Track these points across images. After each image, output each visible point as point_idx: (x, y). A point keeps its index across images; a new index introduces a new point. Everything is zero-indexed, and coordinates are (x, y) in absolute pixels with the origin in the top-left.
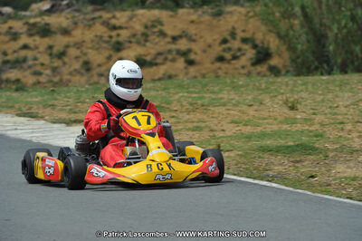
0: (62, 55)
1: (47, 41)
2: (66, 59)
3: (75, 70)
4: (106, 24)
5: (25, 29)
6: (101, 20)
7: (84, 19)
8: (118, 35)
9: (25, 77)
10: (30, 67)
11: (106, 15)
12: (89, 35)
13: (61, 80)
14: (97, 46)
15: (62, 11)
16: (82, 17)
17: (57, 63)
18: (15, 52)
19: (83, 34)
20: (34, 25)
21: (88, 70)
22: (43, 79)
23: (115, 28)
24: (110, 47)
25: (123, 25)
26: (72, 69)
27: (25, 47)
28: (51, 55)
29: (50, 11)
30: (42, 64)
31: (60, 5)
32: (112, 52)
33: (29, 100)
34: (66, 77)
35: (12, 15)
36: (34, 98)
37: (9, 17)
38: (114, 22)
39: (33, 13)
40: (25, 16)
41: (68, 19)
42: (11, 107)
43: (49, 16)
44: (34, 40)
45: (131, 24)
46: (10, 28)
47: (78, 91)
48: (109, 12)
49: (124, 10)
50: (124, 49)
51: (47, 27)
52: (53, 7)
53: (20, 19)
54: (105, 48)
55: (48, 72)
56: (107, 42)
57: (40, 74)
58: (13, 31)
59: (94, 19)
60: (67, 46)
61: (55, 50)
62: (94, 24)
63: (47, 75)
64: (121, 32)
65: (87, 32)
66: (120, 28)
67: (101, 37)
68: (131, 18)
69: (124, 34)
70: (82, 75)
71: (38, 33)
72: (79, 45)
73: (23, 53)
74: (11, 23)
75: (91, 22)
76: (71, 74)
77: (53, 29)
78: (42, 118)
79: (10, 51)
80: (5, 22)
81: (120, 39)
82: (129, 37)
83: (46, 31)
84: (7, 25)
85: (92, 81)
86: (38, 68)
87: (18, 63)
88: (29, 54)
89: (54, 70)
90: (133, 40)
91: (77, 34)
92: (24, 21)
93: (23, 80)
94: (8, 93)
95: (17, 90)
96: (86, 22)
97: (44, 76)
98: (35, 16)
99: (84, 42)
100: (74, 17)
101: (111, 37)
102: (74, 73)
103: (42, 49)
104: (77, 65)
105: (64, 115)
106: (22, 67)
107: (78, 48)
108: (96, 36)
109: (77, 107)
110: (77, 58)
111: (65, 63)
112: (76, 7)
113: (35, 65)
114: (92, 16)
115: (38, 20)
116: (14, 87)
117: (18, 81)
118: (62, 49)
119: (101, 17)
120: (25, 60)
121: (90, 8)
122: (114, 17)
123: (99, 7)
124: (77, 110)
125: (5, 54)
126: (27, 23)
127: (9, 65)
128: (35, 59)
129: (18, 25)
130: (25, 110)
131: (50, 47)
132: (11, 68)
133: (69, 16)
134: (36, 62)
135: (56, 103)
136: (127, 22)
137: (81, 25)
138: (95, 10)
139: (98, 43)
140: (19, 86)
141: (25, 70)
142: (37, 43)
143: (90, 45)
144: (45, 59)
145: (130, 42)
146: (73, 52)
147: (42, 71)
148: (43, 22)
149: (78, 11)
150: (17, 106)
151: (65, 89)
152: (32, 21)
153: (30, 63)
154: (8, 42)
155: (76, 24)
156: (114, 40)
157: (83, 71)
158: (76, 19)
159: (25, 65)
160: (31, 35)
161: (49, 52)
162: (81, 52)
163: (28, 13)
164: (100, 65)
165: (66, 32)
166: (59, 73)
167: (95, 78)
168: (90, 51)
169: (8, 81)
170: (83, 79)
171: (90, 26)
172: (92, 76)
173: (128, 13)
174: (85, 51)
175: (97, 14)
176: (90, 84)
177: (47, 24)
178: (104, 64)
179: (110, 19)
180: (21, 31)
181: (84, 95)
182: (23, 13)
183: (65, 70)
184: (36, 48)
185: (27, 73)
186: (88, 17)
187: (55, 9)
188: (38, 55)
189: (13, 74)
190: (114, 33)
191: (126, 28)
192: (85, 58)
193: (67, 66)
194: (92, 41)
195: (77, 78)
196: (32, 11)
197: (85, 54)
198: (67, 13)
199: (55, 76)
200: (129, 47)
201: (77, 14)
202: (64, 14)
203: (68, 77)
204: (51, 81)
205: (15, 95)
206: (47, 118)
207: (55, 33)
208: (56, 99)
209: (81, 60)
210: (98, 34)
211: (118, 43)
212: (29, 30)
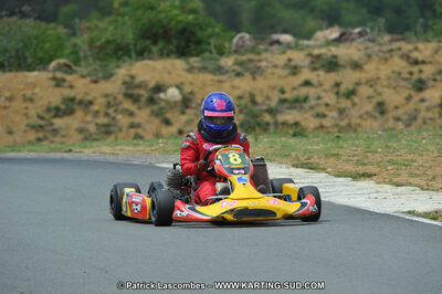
0: (351, 94)
1: (333, 77)
2: (356, 99)
3: (367, 113)
4: (406, 57)
5: (307, 61)
6: (400, 53)
7: (380, 51)
8: (421, 71)
9: (306, 119)
10: (312, 108)
11: (406, 47)
12: (385, 71)
13: (349, 125)
14: (394, 84)
15: (353, 40)
16: (376, 48)
17: (345, 103)
18: (294, 89)
19: (377, 69)
20: (318, 57)
21: (383, 113)
22: (327, 122)
23: (416, 62)
24: (410, 86)
25: (427, 60)
26: (362, 111)
27: (307, 83)
28: (337, 93)
29: (339, 40)
30: (327, 105)
31: (351, 34)
32: (412, 93)
33: (309, 147)
34: (355, 121)
35: (293, 45)
36: (315, 145)
37: (289, 46)
38: (415, 55)
39: (318, 43)
40: (308, 46)
41: (359, 50)
42: (287, 156)
43: (337, 46)
44: (318, 76)
45: (437, 57)
46: (290, 60)
47: (368, 138)
48: (409, 42)
49: (429, 41)
50: (427, 88)
51: (334, 60)
52: (342, 35)
53: (302, 49)
54: (404, 87)
55: (335, 114)
56: (406, 80)
57: (324, 116)
58: (293, 63)
59: (391, 51)
60: (358, 84)
61: (343, 88)
62: (392, 56)
63: (333, 118)
64: (423, 67)
65: (382, 67)
66: (424, 62)
67: (400, 73)
68: (436, 52)
69: (428, 70)
70: (375, 118)
71: (323, 66)
72: (371, 83)
73: (304, 91)
74: (290, 54)
75: (388, 56)
76: (361, 117)
77: (341, 63)
78: (324, 170)
79: (288, 89)
80: (284, 53)
81: (423, 76)
82: (434, 74)
83: (332, 65)
84: (285, 57)
85: (386, 127)
86: (322, 109)
87: (298, 103)
88: (311, 92)
89: (341, 112)
90: (438, 78)
91: (371, 69)
92: (306, 52)
93: (303, 123)
94: (283, 139)
95: (295, 135)
96: (381, 54)
97: (328, 119)
98: (320, 47)
99: (378, 78)
100: (366, 48)
101: (411, 73)
102: (365, 116)
103: (327, 86)
104: (369, 107)
105: (350, 168)
106: (301, 108)
107: (371, 86)
108: (393, 72)
109: (366, 157)
110: (369, 98)
111: (354, 104)
112: (369, 36)
113: (318, 105)
114: (390, 47)
115: (323, 51)
116: (291, 132)
117: (297, 124)
118: (351, 87)
119: (400, 49)
120: (306, 99)
121: (387, 37)
122: (416, 49)
123: (398, 37)
124: (366, 161)
125: (282, 91)
126: (310, 55)
127: (287, 105)
128: (319, 98)
129: (298, 57)
130: (303, 160)
131: (337, 85)
132: (288, 108)
133: (361, 47)
134: (319, 102)
135: (341, 152)
136: (433, 56)
137: (375, 58)
138: (392, 41)
139: (395, 81)
140: (298, 130)
141: (306, 111)
142: (321, 78)
143: (385, 83)
144: (330, 98)
145: (435, 80)
146: (364, 91)
147: (327, 113)
148: (330, 54)
149: (373, 41)
150: (293, 154)
151: (353, 135)
152: (316, 52)
153: (312, 102)
154: (285, 77)
155: (369, 56)
156: (415, 77)
157: (377, 114)
158: (369, 51)
159: (306, 106)
160: (314, 69)
161: (336, 90)
162: (375, 91)
163: (311, 43)
164: (396, 108)
165: (356, 66)
166: (347, 116)
167: (391, 123)
168: (386, 89)
169: (284, 124)
170: (376, 125)
171: (386, 60)
172: (387, 120)
173: (433, 45)
174: (379, 89)
175: (396, 45)
176: (384, 130)
177: (334, 57)
178: (403, 105)
179: (410, 51)
180: (301, 64)
181: (376, 143)
182: (306, 42)
183: (354, 113)
184: (321, 84)
185: (308, 115)
186: (385, 48)
187: (344, 37)
188: (323, 94)
189: (290, 116)
190: (415, 69)
191: (431, 63)
192: (379, 99)
193: (357, 108)
194: (389, 78)
195: (368, 123)
196: (316, 40)
197: (380, 94)
198: (359, 43)
199: (342, 119)
200: (433, 86)
201: (370, 44)
202: (355, 44)
203: (358, 121)
204: (337, 125)
205: (293, 141)
206: (329, 170)
207: (344, 67)
208: (342, 147)
209: (375, 101)
210: (397, 69)
211: (421, 81)
212: (312, 62)
